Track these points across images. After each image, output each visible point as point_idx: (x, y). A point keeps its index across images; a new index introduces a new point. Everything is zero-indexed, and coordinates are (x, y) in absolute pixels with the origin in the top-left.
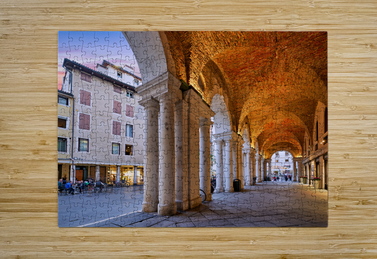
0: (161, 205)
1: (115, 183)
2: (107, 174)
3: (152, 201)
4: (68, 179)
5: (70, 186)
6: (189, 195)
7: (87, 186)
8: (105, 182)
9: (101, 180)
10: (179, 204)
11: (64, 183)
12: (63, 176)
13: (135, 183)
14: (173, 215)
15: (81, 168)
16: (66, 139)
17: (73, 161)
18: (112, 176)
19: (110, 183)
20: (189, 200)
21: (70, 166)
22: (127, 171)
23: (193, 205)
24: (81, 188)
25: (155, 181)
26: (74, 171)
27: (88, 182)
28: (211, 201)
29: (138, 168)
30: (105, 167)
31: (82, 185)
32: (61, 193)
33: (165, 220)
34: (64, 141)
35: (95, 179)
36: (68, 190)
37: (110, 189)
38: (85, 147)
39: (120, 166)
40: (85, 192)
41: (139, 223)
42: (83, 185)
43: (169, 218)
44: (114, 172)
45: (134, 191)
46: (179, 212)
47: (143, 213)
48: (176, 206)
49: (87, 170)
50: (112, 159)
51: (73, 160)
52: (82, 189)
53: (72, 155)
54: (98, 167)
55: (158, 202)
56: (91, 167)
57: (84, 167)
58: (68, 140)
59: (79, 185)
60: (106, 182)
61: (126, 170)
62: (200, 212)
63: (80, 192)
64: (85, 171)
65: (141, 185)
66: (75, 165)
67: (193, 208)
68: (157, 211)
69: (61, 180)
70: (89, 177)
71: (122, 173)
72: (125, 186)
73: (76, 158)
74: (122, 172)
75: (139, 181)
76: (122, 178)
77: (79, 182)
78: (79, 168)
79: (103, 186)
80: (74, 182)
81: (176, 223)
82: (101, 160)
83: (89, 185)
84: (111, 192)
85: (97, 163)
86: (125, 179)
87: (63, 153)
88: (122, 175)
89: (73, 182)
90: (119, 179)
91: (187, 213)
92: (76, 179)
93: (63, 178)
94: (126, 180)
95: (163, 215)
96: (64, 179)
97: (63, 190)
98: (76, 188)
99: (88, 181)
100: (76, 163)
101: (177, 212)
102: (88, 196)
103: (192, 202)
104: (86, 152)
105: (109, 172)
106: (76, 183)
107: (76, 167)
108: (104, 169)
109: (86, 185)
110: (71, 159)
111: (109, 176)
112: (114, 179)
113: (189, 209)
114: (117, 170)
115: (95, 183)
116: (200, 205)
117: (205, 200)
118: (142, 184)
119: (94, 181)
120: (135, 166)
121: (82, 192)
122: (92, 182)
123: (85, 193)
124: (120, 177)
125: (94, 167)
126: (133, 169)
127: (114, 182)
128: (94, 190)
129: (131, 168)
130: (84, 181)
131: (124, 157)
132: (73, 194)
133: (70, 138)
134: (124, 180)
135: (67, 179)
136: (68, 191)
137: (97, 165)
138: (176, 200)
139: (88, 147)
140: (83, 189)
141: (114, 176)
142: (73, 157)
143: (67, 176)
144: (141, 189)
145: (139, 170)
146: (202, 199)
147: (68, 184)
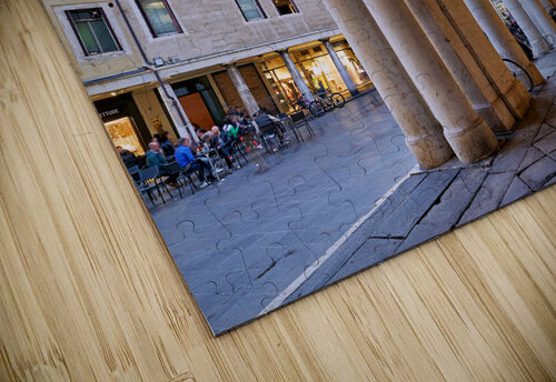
0: (451, 133)
1: (304, 107)
2: (269, 87)
3: (424, 128)
4: (172, 136)
5: (191, 156)
6: (492, 83)
7: (238, 141)
8: (276, 112)
9: (263, 110)
10: (488, 114)
11: (169, 150)
12: (153, 132)
13: (352, 89)
14: (495, 154)
15: (189, 86)
16: (100, 11)
17: (156, 72)
18: (284, 85)
19: (292, 110)
20: (500, 96)
21: (156, 90)
22: (312, 59)
23: (518, 108)
24: (226, 151)
25: (394, 69)
26: (175, 104)
27: (235, 126)
28: (544, 83)
29: (334, 44)
30: (252, 64)
31: (220, 140)
32: (178, 187)
33: (488, 174)
34: (96, 16)
35: (245, 110)
36: (191, 171)
37: (302, 131)
38: (166, 18)
39: (287, 51)
40: (242, 161)
41: (435, 207)
42: (225, 137)
43: (491, 164)
44: (283, 75)
45: (365, 113)
46: (503, 138)
47: (426, 173)
48: (485, 124)
49: (209, 88)
50: (257, 36)
51: (153, 67)
52: (229, 151)
53: (143, 55)
54: (233, 70)
55: (439, 128)
56: (213, 75)
57: (196, 80)
58: (108, 12)
59: (213, 143)
60: (282, 111)
61: (309, 57)
62: (544, 122)
63: (230, 164)
64: (205, 93)
65: (371, 91)
66: (168, 81)
67: (524, 116)
68: (453, 155)
69: (154, 143)
70: (226, 109)
71: (305, 71)
72: (335, 107)
73: (159, 62)
74: (301, 65)
75: (359, 82)
76: (312, 85)
77: (209, 133)
78: (184, 90)
79: (278, 124)
80: (197, 140)
81: (519, 175)
82: (229, 48)
83: (241, 132)
84: (311, 137)
85: (226, 60)
86: (320, 83)
87: (115, 54)
88: (309, 76)
89: (192, 139)
90: (307, 91)
91: (521, 135)
92: (197, 127)
93: (156, 136)
94: (326, 87)
95: (476, 160)
96: (162, 138)
97: (177, 175)
98: (211, 154)
99: (230, 122)
100: (166, 74)
101: (499, 141)
102: (259, 172)
103: (512, 101)
104: (174, 36)
105: (268, 76)
106: (202, 141)
107: (175, 87)
108: (251, 69)
109: (232, 137)
110: (146, 68)
111: (277, 87)
112: (295, 94)
113: (519, 123)
114: (287, 65)
115: (254, 123)
116: (532, 101)
117: (533, 86)
118: (371, 88)
119: (248, 117)
120: (324, 41)
121: (235, 164)
122: (245, 122)
123: (245, 164)
124: (306, 82)
125: (221, 72)
126: (323, 47)
127: (301, 103)
128: (265, 145)
129: (317, 49)
130: (221, 127)
131: (281, 21)
132: (212, 179)
133: (111, 5)
134: (322, 90)
135: (169, 137)
136: (193, 175)
137: (226, 66)
138: (475, 107)
139: (173, 16)
140: (231, 152)
141: (290, 86)
142: (150, 59)
143: (167, 127)
144: (378, 103)
145: (339, 48)
146: (523, 84)
147: (180, 150)
